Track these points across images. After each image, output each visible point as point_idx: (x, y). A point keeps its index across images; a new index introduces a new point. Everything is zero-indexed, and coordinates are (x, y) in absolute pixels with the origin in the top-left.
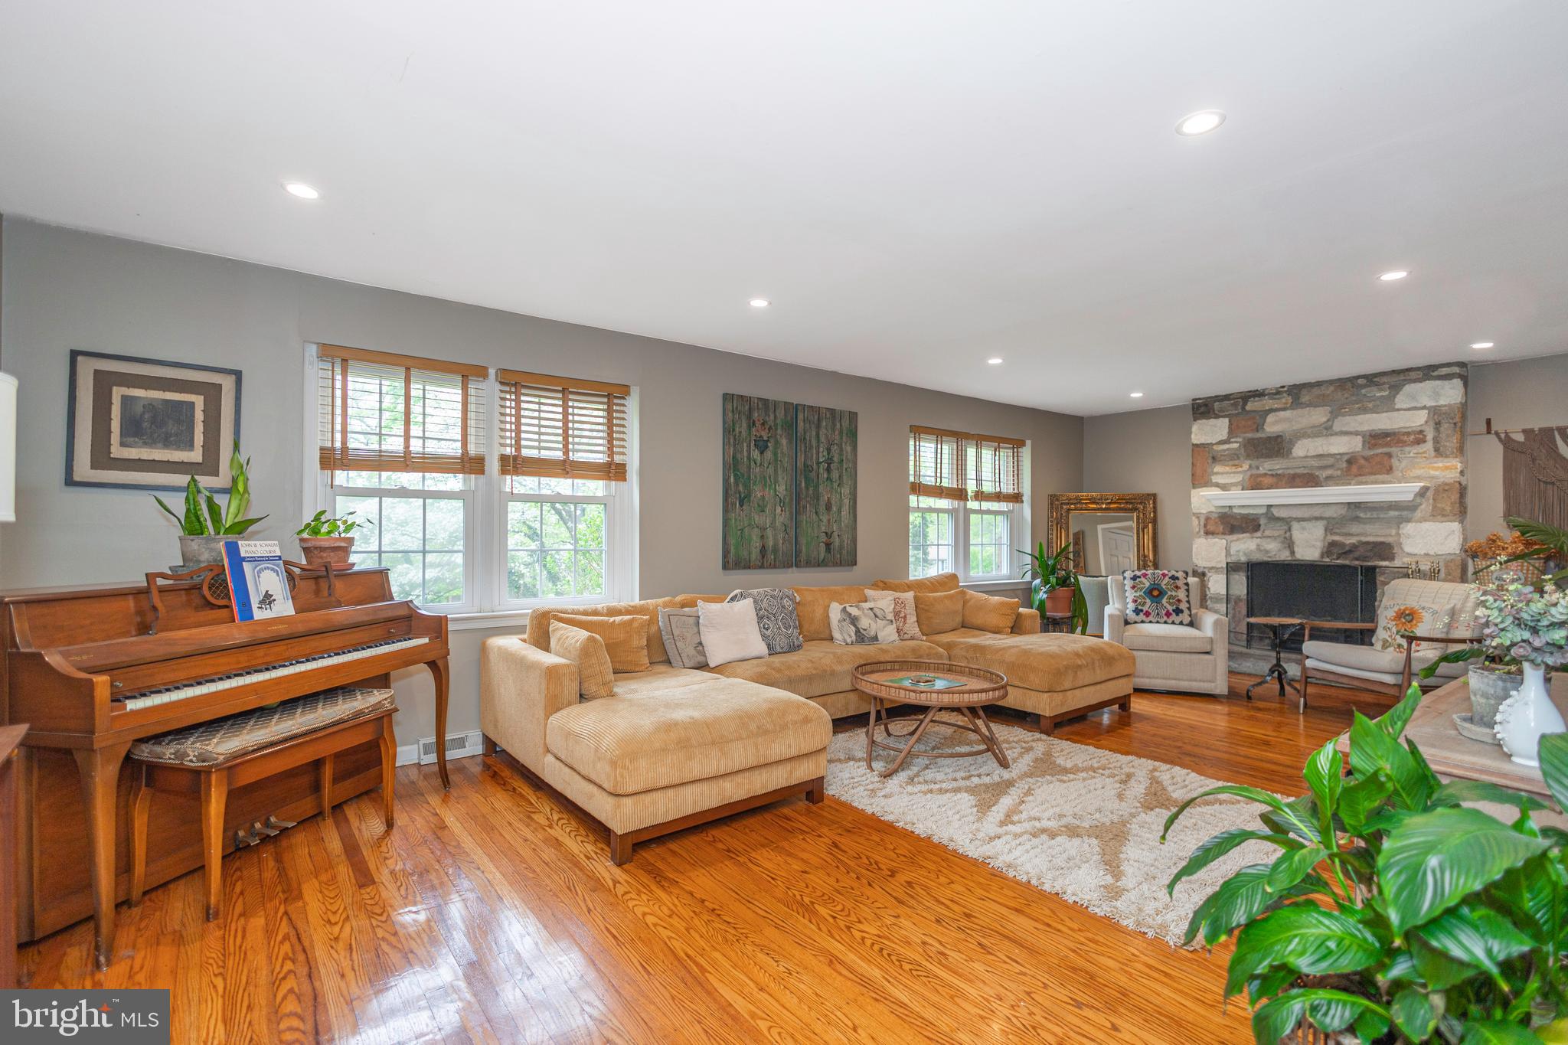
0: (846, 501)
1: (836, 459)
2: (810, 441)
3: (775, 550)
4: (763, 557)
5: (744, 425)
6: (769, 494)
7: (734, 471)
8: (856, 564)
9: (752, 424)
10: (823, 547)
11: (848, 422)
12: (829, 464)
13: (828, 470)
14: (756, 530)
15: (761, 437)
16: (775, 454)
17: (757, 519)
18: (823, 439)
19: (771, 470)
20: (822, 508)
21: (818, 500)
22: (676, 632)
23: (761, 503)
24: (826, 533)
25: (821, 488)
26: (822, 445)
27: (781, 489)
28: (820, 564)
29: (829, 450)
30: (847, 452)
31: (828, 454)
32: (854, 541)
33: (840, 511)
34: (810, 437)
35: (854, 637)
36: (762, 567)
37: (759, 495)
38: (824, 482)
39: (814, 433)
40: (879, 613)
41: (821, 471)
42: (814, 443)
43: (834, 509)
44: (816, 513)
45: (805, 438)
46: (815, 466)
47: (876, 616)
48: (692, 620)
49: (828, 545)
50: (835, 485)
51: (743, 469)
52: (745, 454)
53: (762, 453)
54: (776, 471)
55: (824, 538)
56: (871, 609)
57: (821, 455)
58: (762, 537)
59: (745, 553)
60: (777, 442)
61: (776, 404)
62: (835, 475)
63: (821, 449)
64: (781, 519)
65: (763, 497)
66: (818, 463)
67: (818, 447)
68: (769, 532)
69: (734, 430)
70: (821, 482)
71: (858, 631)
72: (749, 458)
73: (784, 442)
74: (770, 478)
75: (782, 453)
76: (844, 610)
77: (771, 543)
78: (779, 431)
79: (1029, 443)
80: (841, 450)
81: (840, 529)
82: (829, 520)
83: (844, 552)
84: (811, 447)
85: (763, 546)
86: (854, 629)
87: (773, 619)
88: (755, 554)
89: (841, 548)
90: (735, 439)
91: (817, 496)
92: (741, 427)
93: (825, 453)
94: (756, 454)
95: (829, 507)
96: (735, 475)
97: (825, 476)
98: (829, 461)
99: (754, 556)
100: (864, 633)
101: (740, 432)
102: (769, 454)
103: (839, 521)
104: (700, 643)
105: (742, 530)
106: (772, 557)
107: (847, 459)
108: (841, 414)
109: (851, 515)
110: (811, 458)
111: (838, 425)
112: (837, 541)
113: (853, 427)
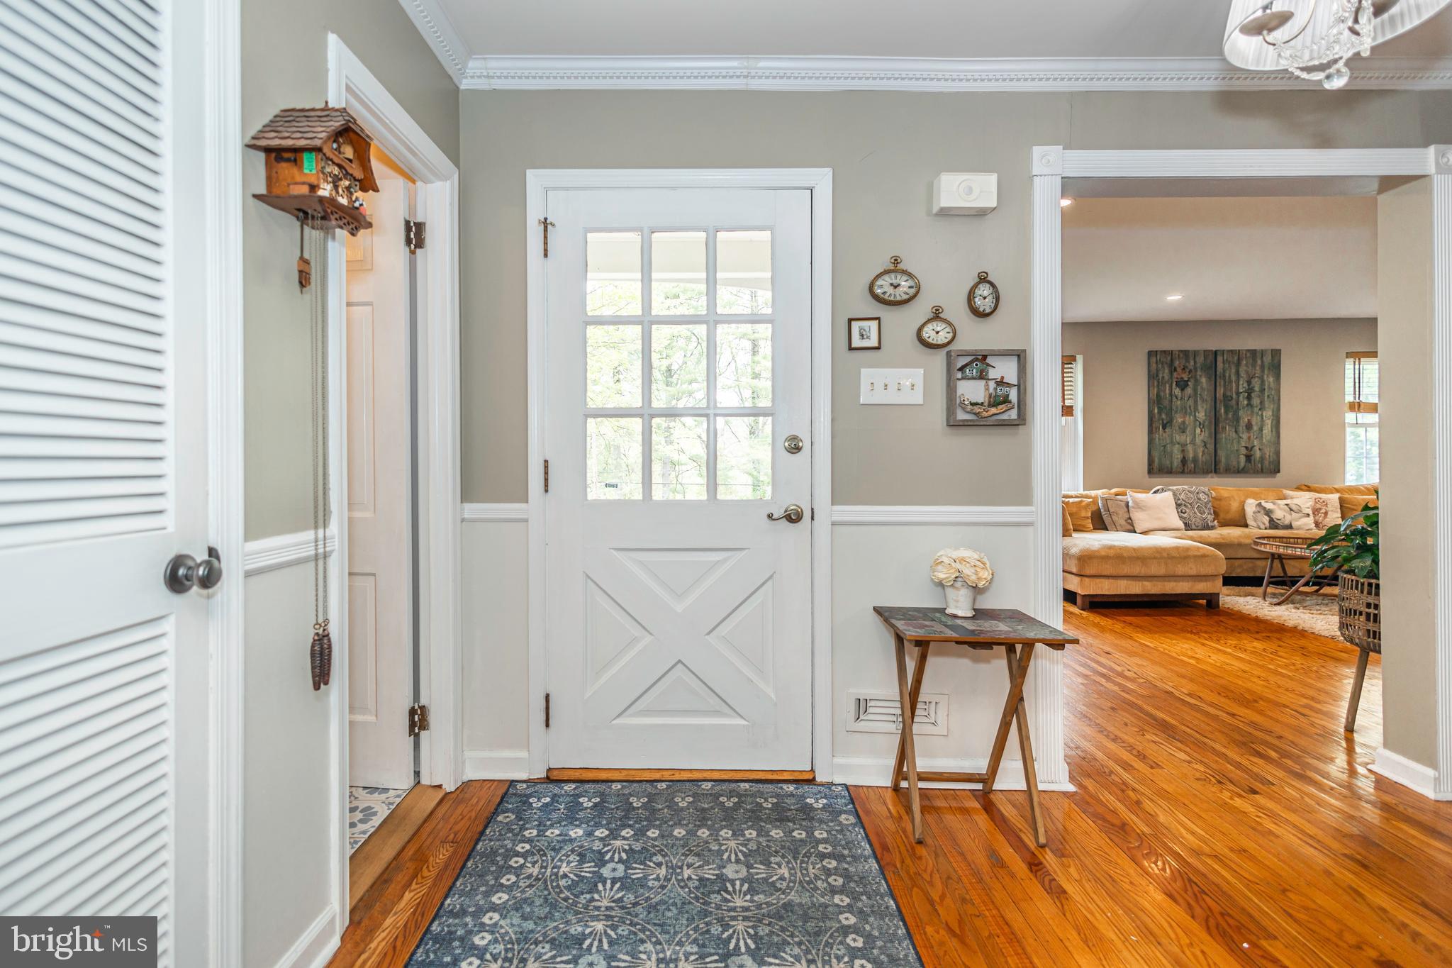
0: (1268, 422)
1: (1257, 388)
2: (1230, 376)
3: (1195, 460)
4: (1184, 465)
5: (1167, 371)
6: (1189, 420)
7: (1158, 404)
8: (1279, 472)
9: (1173, 370)
10: (1243, 459)
11: (1270, 357)
13: (1249, 398)
14: (1177, 446)
15: (1182, 378)
16: (1195, 390)
17: (1178, 438)
18: (1242, 373)
19: (1191, 402)
20: (1242, 428)
21: (1238, 422)
22: (1111, 510)
23: (1182, 426)
24: (1246, 448)
25: (1241, 413)
26: (1242, 379)
27: (1201, 415)
28: (1240, 472)
29: (1249, 383)
30: (1269, 382)
31: (1249, 385)
32: (1278, 453)
33: (1261, 430)
34: (1230, 374)
35: (1267, 524)
36: (1183, 472)
37: (1180, 420)
38: (1244, 408)
39: (1233, 370)
40: (1294, 507)
41: (1241, 398)
42: (1233, 378)
43: (1255, 428)
44: (1236, 432)
45: (1224, 375)
46: (1234, 396)
47: (1291, 510)
48: (1123, 504)
49: (1248, 458)
50: (1256, 410)
51: (1166, 403)
52: (1167, 391)
53: (1182, 390)
54: (1196, 402)
55: (1244, 451)
56: (1287, 505)
57: (1241, 387)
58: (1183, 451)
59: (1168, 462)
60: (1196, 381)
61: (1196, 352)
62: (1256, 401)
63: (1241, 382)
64: (1201, 437)
65: (1184, 423)
66: (1238, 393)
67: (1238, 381)
68: (1190, 448)
69: (1157, 376)
70: (1240, 407)
71: (1271, 520)
72: (1171, 394)
73: (1204, 380)
74: (1190, 407)
75: (1202, 388)
76: (1260, 505)
77: (1191, 455)
78: (1199, 373)
80: (1263, 381)
81: (1262, 443)
82: (1249, 438)
83: (1266, 463)
84: (1230, 382)
85: (1184, 458)
86: (1268, 519)
87: (1189, 506)
88: (1176, 462)
89: (1262, 459)
90: (1158, 382)
91: (1237, 419)
92: (1164, 373)
93: (1245, 385)
94: (1177, 391)
95: (1249, 426)
96: (1159, 408)
97: (1246, 402)
98: (1250, 392)
99: (1175, 464)
100: (1278, 522)
101: (1163, 377)
102: (1189, 391)
103: (1260, 436)
104: (1130, 518)
105: (1165, 446)
106: (1193, 465)
107: (1269, 388)
108: (1263, 352)
109: (1274, 432)
110: (1231, 390)
111: (1259, 362)
112: (1258, 454)
113: (1276, 361)
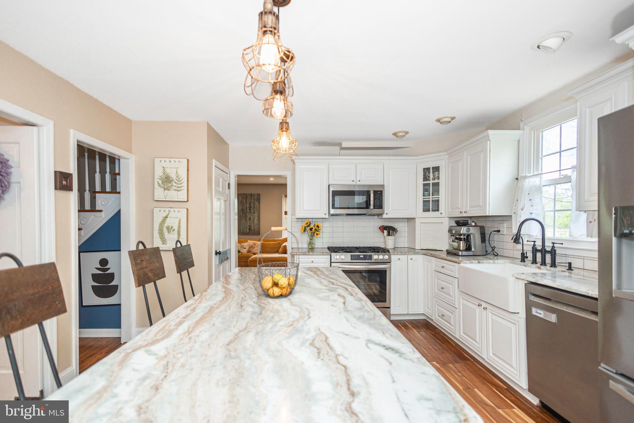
0: (256, 218)
1: (252, 206)
2: (244, 202)
8: (260, 234)
10: (248, 229)
11: (256, 196)
12: (250, 208)
13: (250, 210)
18: (248, 201)
20: (247, 219)
21: (246, 217)
24: (249, 226)
25: (247, 214)
26: (247, 203)
28: (247, 234)
29: (250, 204)
30: (256, 205)
32: (259, 228)
33: (254, 220)
34: (244, 201)
39: (245, 201)
41: (247, 210)
42: (245, 203)
43: (252, 219)
44: (246, 221)
45: (242, 202)
46: (245, 209)
49: (250, 229)
50: (252, 213)
55: (248, 227)
57: (247, 206)
62: (252, 211)
63: (247, 204)
66: (246, 208)
67: (246, 204)
80: (254, 204)
81: (254, 225)
82: (250, 223)
83: (256, 231)
84: (244, 204)
89: (254, 230)
91: (246, 216)
93: (249, 205)
95: (250, 219)
97: (249, 211)
103: (253, 222)
108: (254, 195)
109: (258, 221)
110: (244, 207)
111: (253, 198)
112: (253, 228)
113: (259, 197)
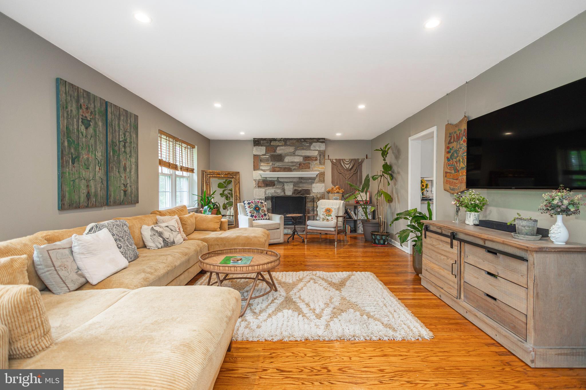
0: (133, 166)
1: (128, 140)
2: (115, 127)
3: (96, 195)
4: (88, 200)
5: (74, 105)
6: (91, 157)
7: (67, 137)
8: (138, 203)
9: (79, 107)
10: (122, 193)
11: (134, 120)
12: (125, 143)
13: (125, 146)
14: (83, 181)
15: (86, 117)
16: (95, 131)
17: (84, 173)
18: (121, 127)
19: (92, 141)
20: (122, 169)
21: (120, 164)
23: (86, 163)
24: (124, 184)
25: (121, 157)
26: (121, 131)
27: (99, 155)
28: (121, 203)
29: (125, 135)
30: (133, 138)
31: (125, 137)
32: (137, 189)
33: (130, 172)
34: (115, 125)
36: (87, 207)
37: (85, 157)
38: (122, 154)
39: (117, 123)
40: (172, 228)
41: (121, 147)
42: (117, 128)
43: (128, 170)
44: (119, 172)
45: (112, 124)
46: (118, 143)
47: (172, 230)
48: (67, 251)
49: (125, 191)
50: (128, 156)
51: (74, 137)
52: (75, 127)
53: (87, 128)
54: (95, 142)
55: (123, 188)
56: (167, 226)
57: (120, 137)
58: (88, 186)
59: (77, 197)
60: (96, 123)
61: (95, 97)
62: (128, 150)
63: (121, 133)
64: (99, 175)
65: (88, 159)
66: (120, 142)
67: (119, 132)
68: (92, 183)
69: (67, 108)
70: (121, 153)
71: (164, 240)
72: (78, 130)
73: (100, 124)
74: (92, 146)
75: (99, 131)
76: (152, 229)
77: (93, 191)
78: (97, 116)
79: (196, 147)
80: (131, 136)
81: (131, 182)
82: (125, 177)
83: (133, 196)
84: (115, 131)
85: (88, 193)
86: (162, 239)
87: (122, 240)
88: (83, 198)
89: (131, 192)
90: (68, 114)
91: (119, 162)
92: (71, 107)
93: (123, 136)
94: (82, 128)
95: (125, 169)
96: (68, 141)
97: (123, 150)
98: (125, 141)
99: (82, 199)
100: (168, 240)
101: (71, 110)
102: (91, 130)
103: (130, 177)
104: (78, 269)
105: (74, 181)
106: (94, 200)
107: (134, 142)
108: (130, 114)
109: (136, 174)
110: (116, 139)
111: (129, 121)
112: (129, 191)
113: (136, 123)
